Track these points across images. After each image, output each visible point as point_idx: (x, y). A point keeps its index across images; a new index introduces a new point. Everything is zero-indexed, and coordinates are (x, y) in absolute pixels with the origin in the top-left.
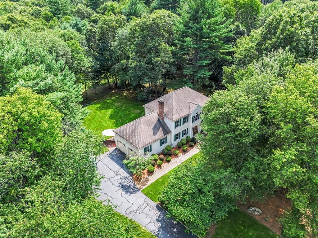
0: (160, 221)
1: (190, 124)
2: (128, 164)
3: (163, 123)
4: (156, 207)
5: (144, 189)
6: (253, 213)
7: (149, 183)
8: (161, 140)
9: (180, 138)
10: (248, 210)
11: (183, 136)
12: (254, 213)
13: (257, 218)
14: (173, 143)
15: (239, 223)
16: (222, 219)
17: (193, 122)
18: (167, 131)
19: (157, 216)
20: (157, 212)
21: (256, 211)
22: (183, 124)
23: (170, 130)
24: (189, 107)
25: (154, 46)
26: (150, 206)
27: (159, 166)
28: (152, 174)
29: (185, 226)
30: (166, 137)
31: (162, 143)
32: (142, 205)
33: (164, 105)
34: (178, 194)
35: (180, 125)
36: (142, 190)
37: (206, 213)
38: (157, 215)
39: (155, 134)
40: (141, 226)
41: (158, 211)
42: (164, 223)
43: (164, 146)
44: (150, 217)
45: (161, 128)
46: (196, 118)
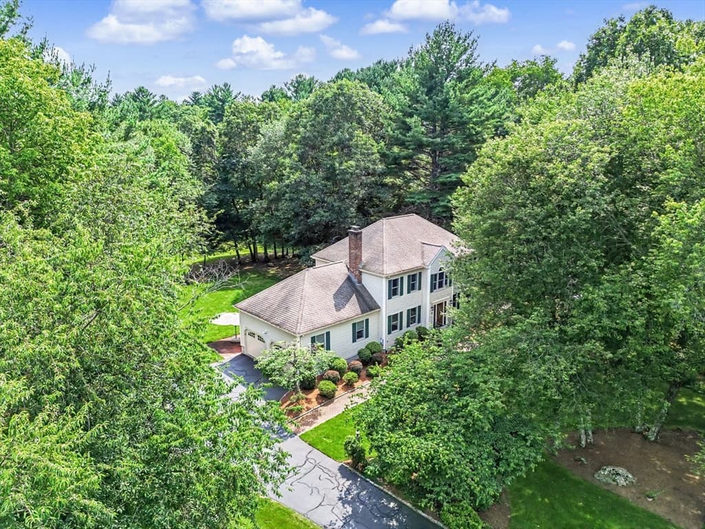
0: (349, 503)
1: (426, 296)
2: (267, 365)
3: (360, 287)
4: (339, 470)
5: (306, 433)
6: (610, 481)
7: (321, 421)
8: (354, 325)
9: (401, 329)
10: (596, 476)
11: (408, 326)
12: (614, 480)
13: (623, 493)
14: (384, 338)
15: (576, 506)
16: (529, 472)
17: (431, 291)
18: (368, 305)
19: (341, 491)
20: (342, 481)
21: (618, 474)
22: (409, 292)
23: (376, 303)
24: (423, 252)
25: (340, 139)
26: (322, 469)
27: (349, 386)
28: (330, 403)
29: (420, 512)
30: (367, 320)
31: (358, 335)
32: (300, 467)
33: (361, 240)
34: (399, 405)
35: (402, 294)
36: (302, 435)
37: (479, 445)
38: (340, 489)
39: (338, 307)
40: (294, 515)
41: (345, 479)
42: (361, 507)
43: (362, 343)
44: (322, 493)
45: (354, 296)
46: (439, 281)
